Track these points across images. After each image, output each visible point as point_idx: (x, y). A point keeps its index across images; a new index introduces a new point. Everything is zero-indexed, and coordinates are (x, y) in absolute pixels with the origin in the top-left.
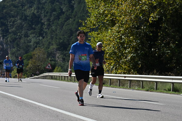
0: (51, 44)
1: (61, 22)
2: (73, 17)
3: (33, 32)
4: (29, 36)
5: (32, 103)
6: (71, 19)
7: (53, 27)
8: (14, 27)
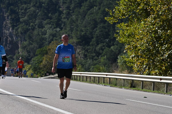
0: (70, 37)
1: (83, 11)
2: (98, 4)
3: (50, 22)
4: (44, 27)
5: (48, 108)
6: (95, 7)
7: (73, 17)
8: (27, 15)
